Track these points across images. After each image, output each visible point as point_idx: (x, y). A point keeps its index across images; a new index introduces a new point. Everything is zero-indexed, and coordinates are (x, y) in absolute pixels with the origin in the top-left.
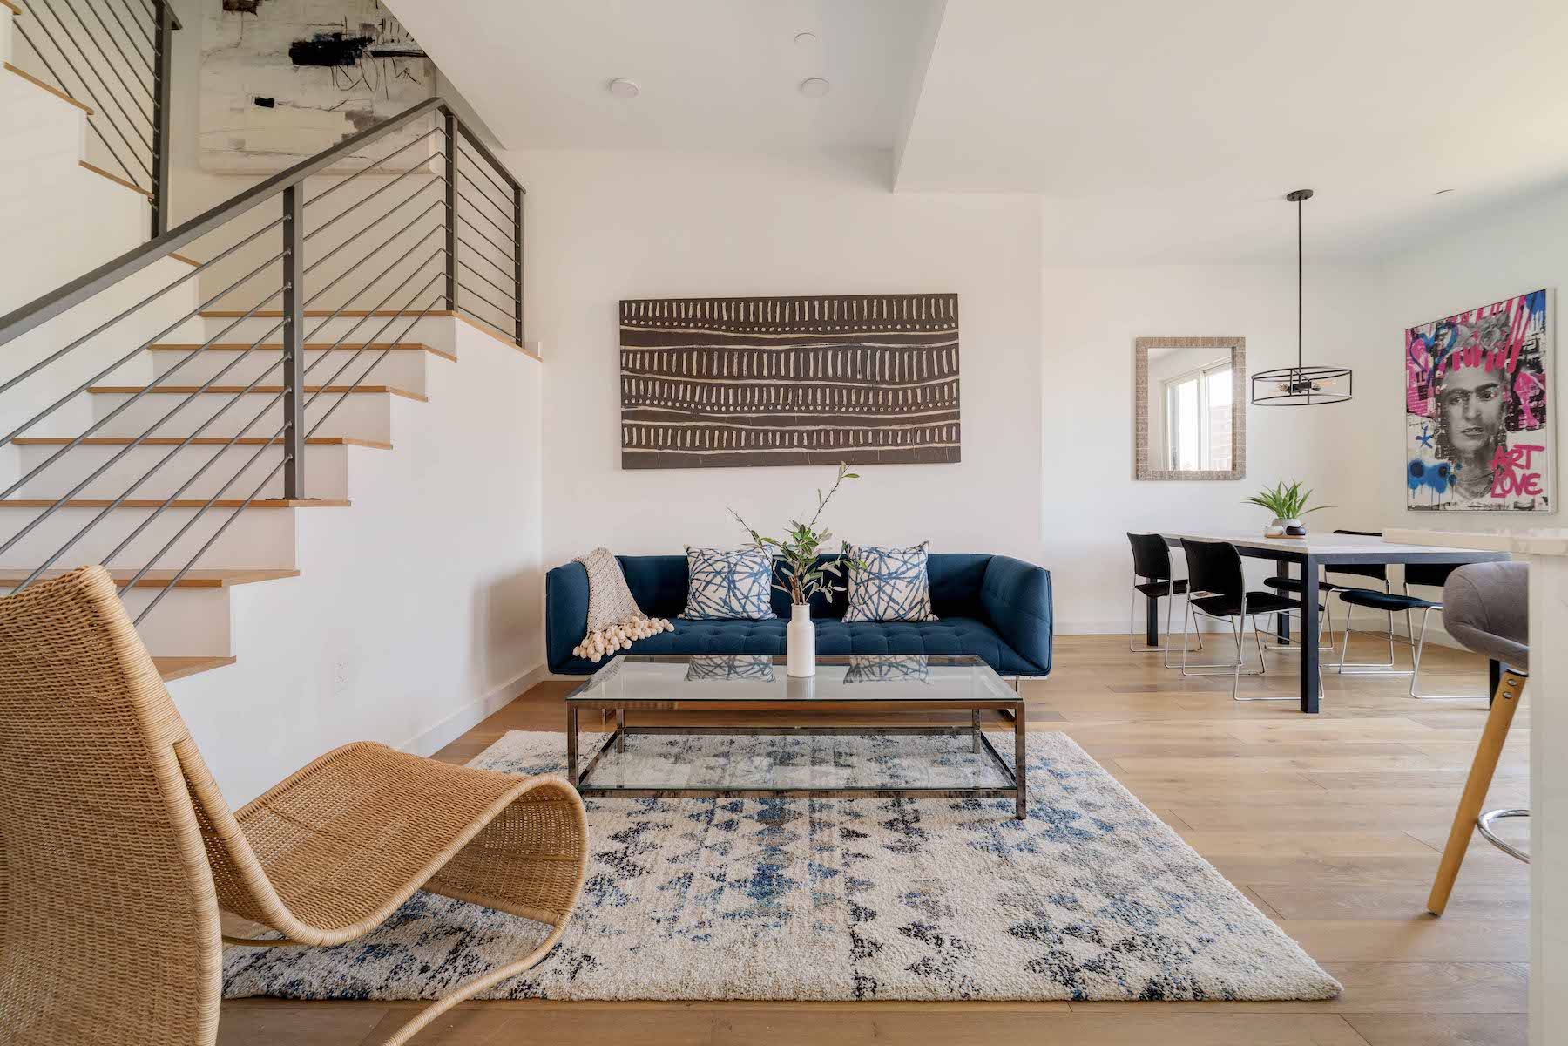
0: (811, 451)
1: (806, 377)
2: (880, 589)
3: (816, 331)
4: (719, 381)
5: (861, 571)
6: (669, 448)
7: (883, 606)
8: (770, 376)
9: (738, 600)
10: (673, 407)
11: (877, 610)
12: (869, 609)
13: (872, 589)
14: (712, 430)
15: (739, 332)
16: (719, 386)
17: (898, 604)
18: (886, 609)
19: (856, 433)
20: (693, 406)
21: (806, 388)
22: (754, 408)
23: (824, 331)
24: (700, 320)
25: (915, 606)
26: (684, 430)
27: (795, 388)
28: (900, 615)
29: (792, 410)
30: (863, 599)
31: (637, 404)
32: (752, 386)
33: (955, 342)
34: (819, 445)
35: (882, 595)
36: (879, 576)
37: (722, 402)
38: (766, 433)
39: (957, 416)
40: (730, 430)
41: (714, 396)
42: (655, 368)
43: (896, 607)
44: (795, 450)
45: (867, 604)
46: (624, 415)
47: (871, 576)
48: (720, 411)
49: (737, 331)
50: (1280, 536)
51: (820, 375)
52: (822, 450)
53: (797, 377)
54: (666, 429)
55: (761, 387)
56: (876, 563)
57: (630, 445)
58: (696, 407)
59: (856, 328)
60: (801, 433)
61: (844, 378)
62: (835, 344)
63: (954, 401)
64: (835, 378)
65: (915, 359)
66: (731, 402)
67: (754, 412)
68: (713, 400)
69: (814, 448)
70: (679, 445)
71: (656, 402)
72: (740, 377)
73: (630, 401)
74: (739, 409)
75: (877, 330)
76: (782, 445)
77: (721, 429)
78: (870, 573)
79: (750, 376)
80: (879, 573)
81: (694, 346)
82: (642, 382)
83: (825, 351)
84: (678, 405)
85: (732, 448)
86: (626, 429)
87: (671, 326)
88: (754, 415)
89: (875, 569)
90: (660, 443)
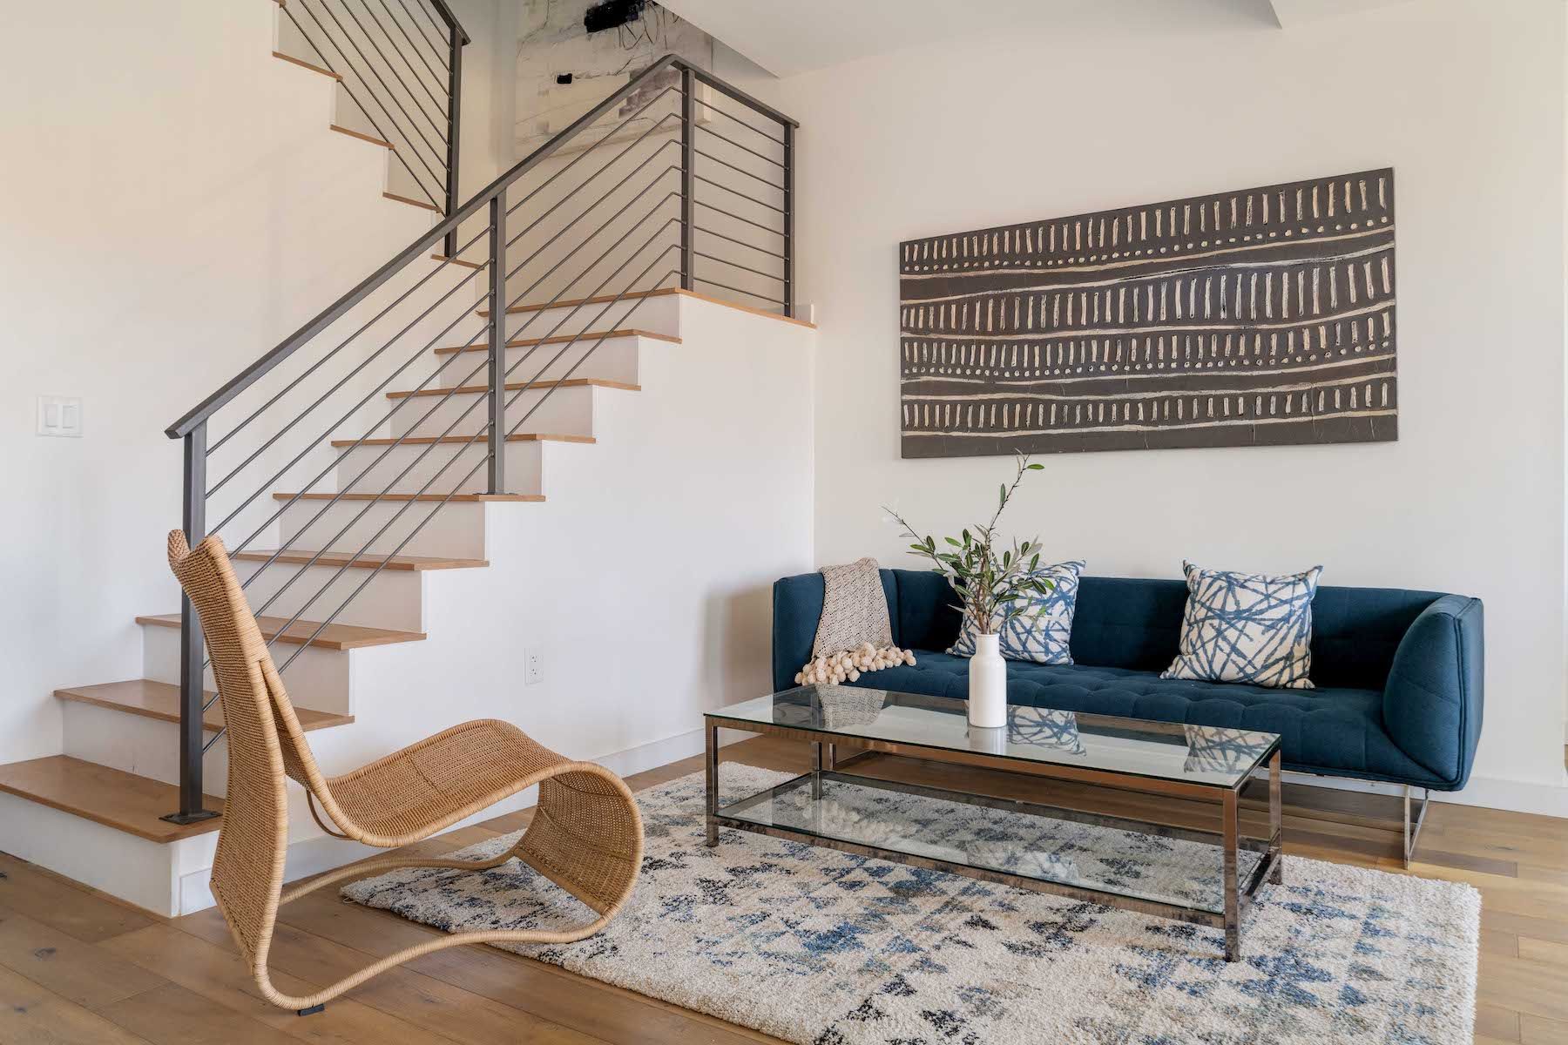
0: (1150, 428)
1: (1143, 322)
2: (1219, 633)
3: (1158, 254)
4: (1022, 337)
5: (1197, 606)
6: (958, 429)
7: (1220, 659)
8: (1090, 325)
9: (1018, 634)
10: (963, 375)
11: (1210, 663)
12: (1199, 661)
13: (1209, 633)
14: (1012, 402)
15: (1048, 267)
16: (1021, 343)
17: (1244, 657)
18: (1225, 665)
19: (1219, 401)
20: (987, 373)
21: (1142, 339)
22: (1068, 371)
23: (1170, 253)
24: (997, 257)
25: (1274, 664)
26: (977, 404)
27: (1126, 339)
28: (1246, 675)
29: (1121, 371)
30: (1194, 646)
31: (919, 374)
32: (1066, 341)
33: (1387, 246)
34: (1161, 420)
35: (1221, 643)
36: (1221, 615)
37: (1026, 365)
38: (1084, 404)
39: (1392, 365)
40: (1036, 403)
41: (1015, 358)
42: (942, 325)
43: (1242, 662)
44: (1126, 428)
45: (1197, 655)
46: (905, 389)
47: (1210, 614)
48: (1022, 378)
49: (1045, 266)
51: (1163, 318)
52: (1166, 428)
53: (1129, 323)
54: (954, 404)
55: (1077, 340)
56: (1221, 595)
57: (911, 427)
58: (991, 373)
59: (1218, 242)
60: (1134, 403)
61: (1200, 319)
62: (1184, 271)
63: (1387, 343)
64: (1186, 319)
65: (1316, 281)
66: (1037, 364)
67: (1068, 376)
68: (1014, 363)
69: (1155, 424)
70: (970, 425)
71: (942, 371)
72: (1050, 328)
73: (911, 370)
74: (1047, 373)
75: (1254, 242)
76: (1107, 422)
77: (1024, 402)
78: (1209, 609)
79: (1063, 326)
80: (1222, 610)
81: (990, 292)
82: (925, 345)
83: (1171, 282)
84: (968, 372)
85: (1039, 428)
86: (906, 407)
87: (961, 269)
88: (1069, 381)
89: (1217, 604)
90: (947, 423)
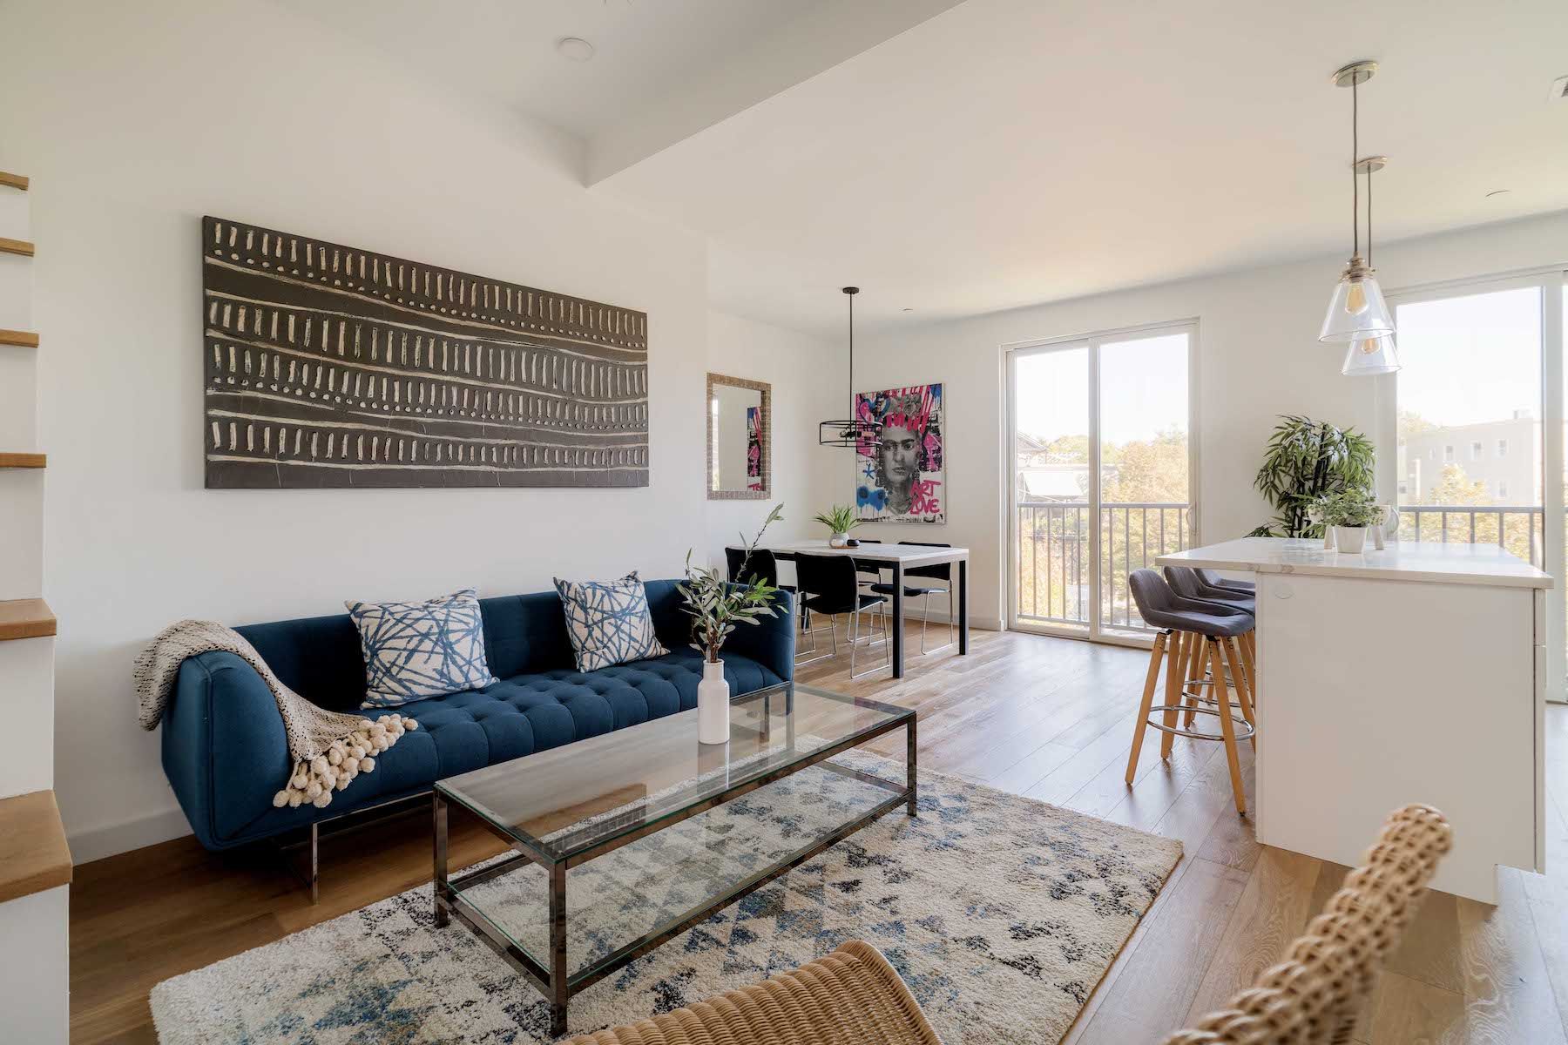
0: (502, 470)
1: (496, 380)
2: (618, 628)
3: (508, 325)
4: (380, 369)
5: (591, 612)
6: (297, 458)
7: (624, 646)
8: (451, 372)
9: (460, 668)
10: (306, 396)
11: (619, 652)
12: (611, 652)
13: (610, 630)
14: (369, 436)
15: (409, 307)
16: (380, 376)
17: (638, 642)
18: (628, 650)
19: (552, 452)
20: (338, 399)
21: (496, 393)
22: (429, 411)
23: (518, 327)
24: (351, 278)
25: (651, 641)
26: (324, 433)
27: (484, 391)
28: (641, 654)
29: (478, 418)
30: (602, 642)
31: (238, 386)
32: (428, 382)
33: (644, 362)
34: (511, 463)
35: (622, 635)
36: (613, 615)
37: (384, 398)
38: (446, 444)
39: (646, 439)
40: (396, 438)
41: (371, 389)
42: (274, 334)
43: (637, 646)
44: (482, 468)
45: (608, 648)
46: (210, 403)
47: (605, 615)
48: (380, 410)
49: (406, 304)
50: (842, 547)
51: (513, 379)
52: (514, 470)
53: (485, 378)
54: (292, 430)
55: (439, 384)
56: (606, 599)
57: (224, 449)
58: (343, 401)
59: (552, 329)
60: (489, 447)
61: (539, 386)
62: (530, 345)
63: (643, 424)
64: (529, 384)
65: (609, 375)
66: (397, 399)
67: (429, 416)
68: (371, 393)
69: (506, 466)
70: (314, 453)
71: (275, 388)
72: (410, 366)
73: (225, 380)
74: (408, 410)
75: (574, 336)
76: (466, 461)
77: (383, 436)
78: (603, 612)
79: (424, 367)
80: (613, 610)
81: (342, 314)
82: (248, 354)
83: (519, 351)
84: (313, 395)
85: (399, 462)
86: (215, 426)
87: (303, 277)
88: (430, 420)
89: (607, 607)
90: (282, 449)
